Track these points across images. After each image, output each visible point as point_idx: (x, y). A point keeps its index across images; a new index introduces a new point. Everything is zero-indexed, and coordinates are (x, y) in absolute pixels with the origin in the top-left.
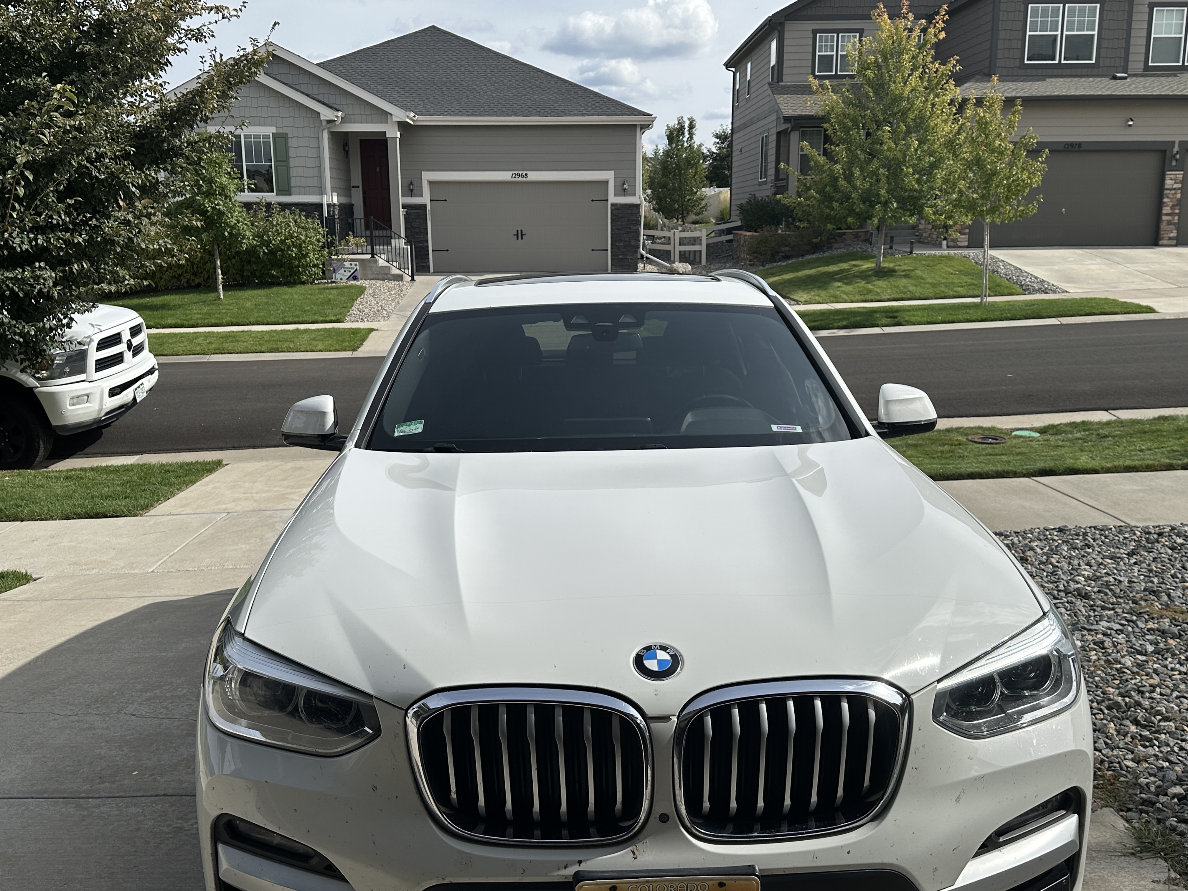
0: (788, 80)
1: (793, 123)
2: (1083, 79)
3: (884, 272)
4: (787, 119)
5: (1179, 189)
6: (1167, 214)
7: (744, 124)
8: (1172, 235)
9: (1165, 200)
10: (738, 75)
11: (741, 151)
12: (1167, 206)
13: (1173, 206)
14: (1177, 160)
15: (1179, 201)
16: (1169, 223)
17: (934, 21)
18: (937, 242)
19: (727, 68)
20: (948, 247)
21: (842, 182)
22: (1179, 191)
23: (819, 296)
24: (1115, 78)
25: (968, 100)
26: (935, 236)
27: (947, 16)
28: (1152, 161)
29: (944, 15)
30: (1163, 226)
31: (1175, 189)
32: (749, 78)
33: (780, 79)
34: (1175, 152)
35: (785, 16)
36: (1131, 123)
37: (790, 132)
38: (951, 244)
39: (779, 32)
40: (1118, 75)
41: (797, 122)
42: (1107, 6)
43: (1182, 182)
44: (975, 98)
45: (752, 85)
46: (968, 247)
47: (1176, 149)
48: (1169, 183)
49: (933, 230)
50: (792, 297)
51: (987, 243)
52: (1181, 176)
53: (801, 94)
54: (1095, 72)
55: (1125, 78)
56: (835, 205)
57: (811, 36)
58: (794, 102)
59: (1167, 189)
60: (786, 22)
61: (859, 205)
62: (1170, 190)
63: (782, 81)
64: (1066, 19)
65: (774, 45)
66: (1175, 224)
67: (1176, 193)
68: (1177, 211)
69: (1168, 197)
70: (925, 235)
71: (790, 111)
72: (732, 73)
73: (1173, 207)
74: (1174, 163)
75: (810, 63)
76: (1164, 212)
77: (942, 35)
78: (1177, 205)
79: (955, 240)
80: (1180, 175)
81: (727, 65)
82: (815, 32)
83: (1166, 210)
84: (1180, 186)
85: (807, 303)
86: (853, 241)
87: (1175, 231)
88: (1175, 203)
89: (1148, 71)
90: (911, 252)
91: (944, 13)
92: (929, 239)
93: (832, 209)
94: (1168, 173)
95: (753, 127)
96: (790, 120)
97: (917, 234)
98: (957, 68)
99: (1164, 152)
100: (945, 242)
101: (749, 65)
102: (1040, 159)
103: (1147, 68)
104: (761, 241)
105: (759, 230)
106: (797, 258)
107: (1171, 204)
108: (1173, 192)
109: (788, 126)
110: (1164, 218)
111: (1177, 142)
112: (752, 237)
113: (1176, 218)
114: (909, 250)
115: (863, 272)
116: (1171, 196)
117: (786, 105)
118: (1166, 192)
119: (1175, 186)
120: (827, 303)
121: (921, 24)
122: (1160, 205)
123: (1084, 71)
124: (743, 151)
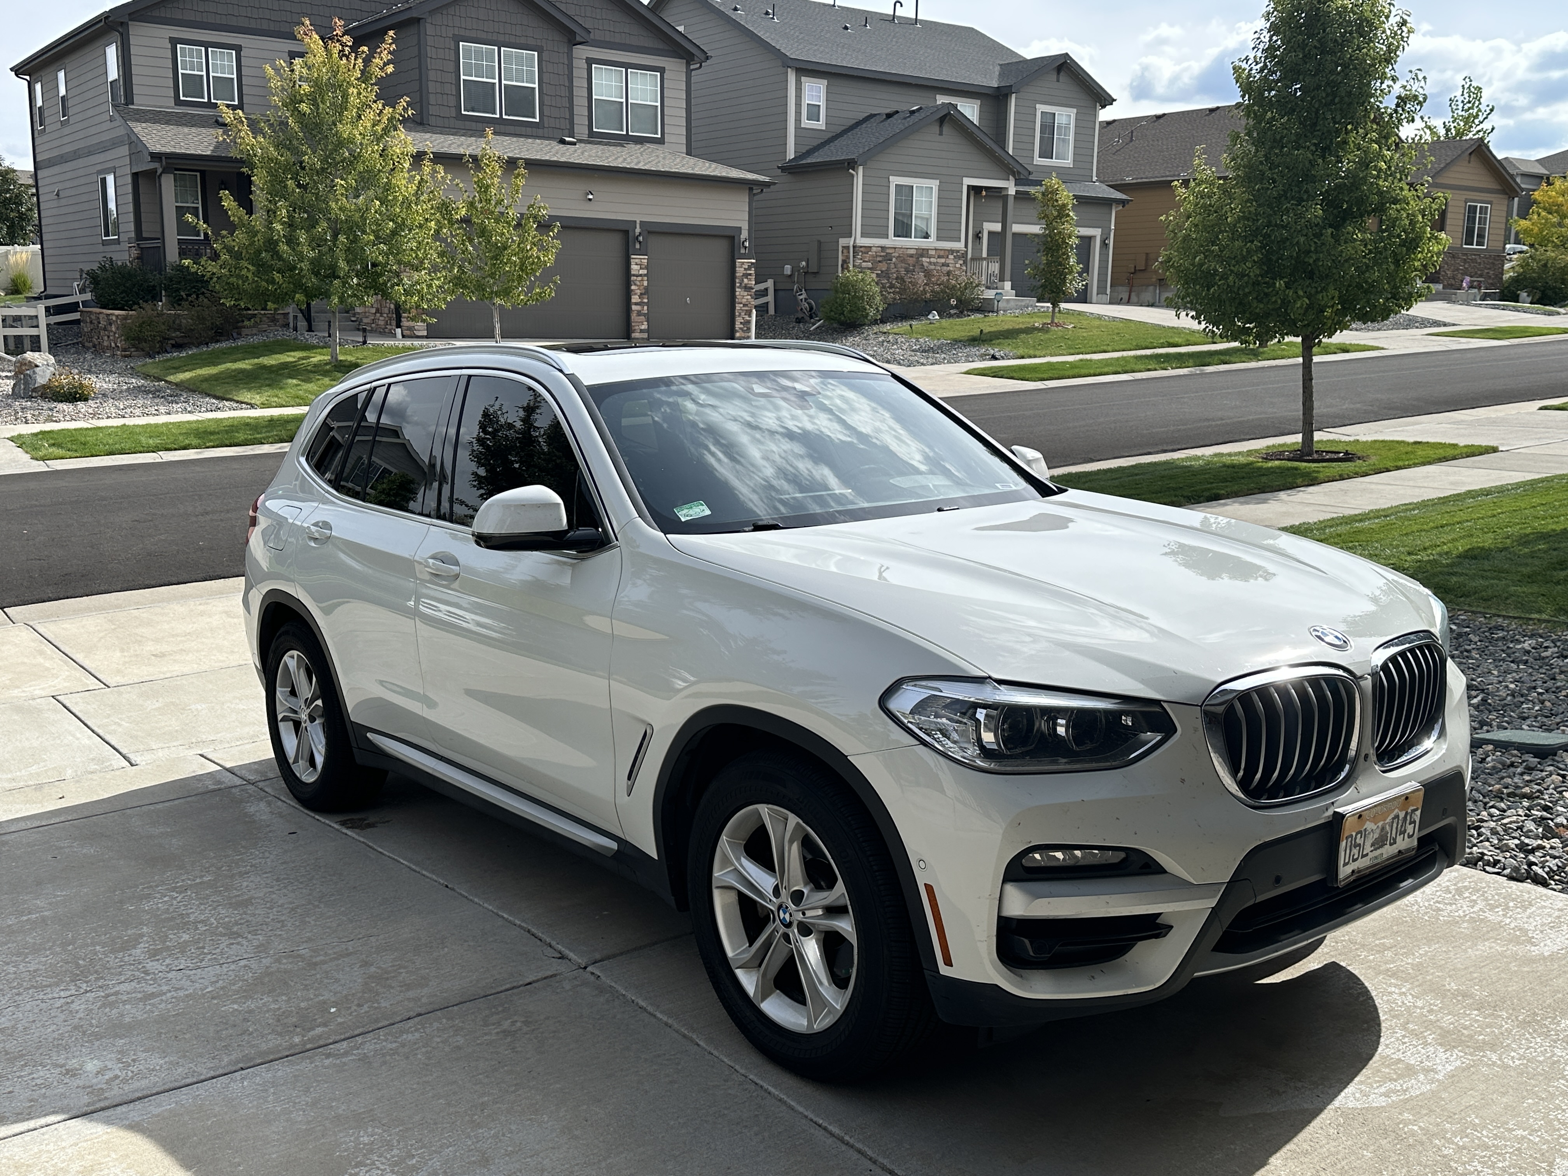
0: (140, 102)
1: (164, 163)
2: (530, 140)
3: (345, 366)
4: (156, 157)
5: (645, 275)
6: (636, 304)
7: (61, 156)
8: (643, 327)
9: (633, 287)
10: (38, 87)
11: (58, 195)
12: (636, 294)
13: (641, 294)
14: (640, 242)
15: (646, 288)
16: (639, 313)
17: (379, 50)
18: (387, 330)
19: (17, 75)
20: (403, 336)
21: (284, 247)
22: (646, 278)
23: (277, 396)
24: (563, 142)
25: (425, 153)
26: (381, 323)
27: (394, 46)
28: (614, 242)
29: (390, 44)
30: (634, 316)
31: (641, 275)
32: (62, 91)
33: (129, 98)
34: (637, 234)
35: (129, 14)
36: (591, 197)
37: (161, 175)
38: (406, 333)
39: (122, 35)
40: (567, 139)
41: (170, 161)
42: (545, 55)
43: (647, 268)
44: (432, 153)
45: (70, 103)
46: (427, 337)
47: (638, 230)
48: (635, 268)
49: (378, 315)
50: (236, 398)
51: (498, 331)
52: (646, 261)
53: (166, 123)
54: (540, 132)
55: (574, 144)
56: (277, 276)
57: (169, 46)
58: (160, 134)
59: (634, 275)
60: (130, 23)
61: (311, 278)
62: (637, 276)
63: (133, 104)
64: (503, 65)
65: (112, 52)
66: (644, 315)
67: (642, 280)
68: (646, 301)
69: (635, 285)
70: (365, 320)
71: (158, 146)
72: (26, 83)
73: (641, 296)
74: (638, 246)
75: (171, 83)
76: (633, 301)
77: (390, 69)
78: (644, 294)
79: (411, 329)
80: (644, 259)
81: (18, 70)
82: (174, 42)
83: (635, 299)
84: (645, 272)
85: (264, 406)
86: (269, 326)
87: (646, 323)
88: (643, 291)
89: (594, 138)
90: (365, 342)
91: (390, 41)
92: (373, 325)
93: (273, 282)
94: (633, 256)
95: (81, 162)
96: (161, 158)
97: (353, 319)
98: (410, 113)
99: (626, 233)
100: (399, 331)
101: (61, 75)
102: (551, 233)
103: (591, 134)
104: (143, 323)
105: (136, 307)
106: (197, 347)
107: (638, 292)
108: (640, 278)
109: (156, 165)
110: (634, 307)
111: (638, 222)
112: (125, 318)
113: (646, 308)
114: (361, 340)
115: (315, 366)
116: (638, 283)
117: (149, 137)
118: (633, 278)
119: (641, 272)
120: (293, 406)
121: (363, 52)
122: (628, 293)
123: (529, 130)
124: (61, 196)
